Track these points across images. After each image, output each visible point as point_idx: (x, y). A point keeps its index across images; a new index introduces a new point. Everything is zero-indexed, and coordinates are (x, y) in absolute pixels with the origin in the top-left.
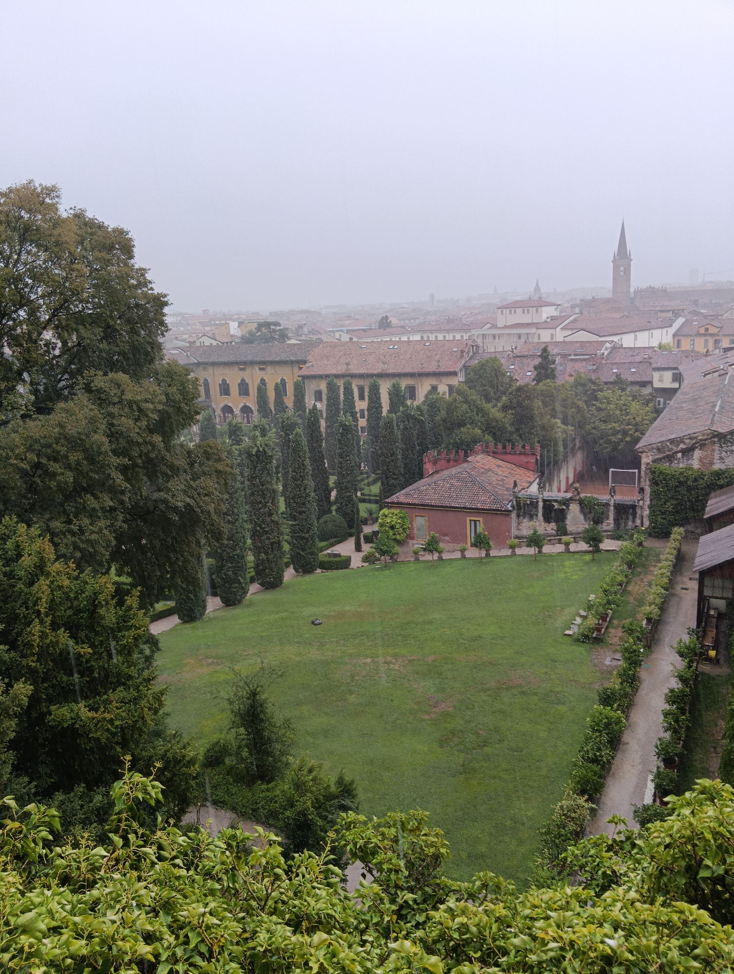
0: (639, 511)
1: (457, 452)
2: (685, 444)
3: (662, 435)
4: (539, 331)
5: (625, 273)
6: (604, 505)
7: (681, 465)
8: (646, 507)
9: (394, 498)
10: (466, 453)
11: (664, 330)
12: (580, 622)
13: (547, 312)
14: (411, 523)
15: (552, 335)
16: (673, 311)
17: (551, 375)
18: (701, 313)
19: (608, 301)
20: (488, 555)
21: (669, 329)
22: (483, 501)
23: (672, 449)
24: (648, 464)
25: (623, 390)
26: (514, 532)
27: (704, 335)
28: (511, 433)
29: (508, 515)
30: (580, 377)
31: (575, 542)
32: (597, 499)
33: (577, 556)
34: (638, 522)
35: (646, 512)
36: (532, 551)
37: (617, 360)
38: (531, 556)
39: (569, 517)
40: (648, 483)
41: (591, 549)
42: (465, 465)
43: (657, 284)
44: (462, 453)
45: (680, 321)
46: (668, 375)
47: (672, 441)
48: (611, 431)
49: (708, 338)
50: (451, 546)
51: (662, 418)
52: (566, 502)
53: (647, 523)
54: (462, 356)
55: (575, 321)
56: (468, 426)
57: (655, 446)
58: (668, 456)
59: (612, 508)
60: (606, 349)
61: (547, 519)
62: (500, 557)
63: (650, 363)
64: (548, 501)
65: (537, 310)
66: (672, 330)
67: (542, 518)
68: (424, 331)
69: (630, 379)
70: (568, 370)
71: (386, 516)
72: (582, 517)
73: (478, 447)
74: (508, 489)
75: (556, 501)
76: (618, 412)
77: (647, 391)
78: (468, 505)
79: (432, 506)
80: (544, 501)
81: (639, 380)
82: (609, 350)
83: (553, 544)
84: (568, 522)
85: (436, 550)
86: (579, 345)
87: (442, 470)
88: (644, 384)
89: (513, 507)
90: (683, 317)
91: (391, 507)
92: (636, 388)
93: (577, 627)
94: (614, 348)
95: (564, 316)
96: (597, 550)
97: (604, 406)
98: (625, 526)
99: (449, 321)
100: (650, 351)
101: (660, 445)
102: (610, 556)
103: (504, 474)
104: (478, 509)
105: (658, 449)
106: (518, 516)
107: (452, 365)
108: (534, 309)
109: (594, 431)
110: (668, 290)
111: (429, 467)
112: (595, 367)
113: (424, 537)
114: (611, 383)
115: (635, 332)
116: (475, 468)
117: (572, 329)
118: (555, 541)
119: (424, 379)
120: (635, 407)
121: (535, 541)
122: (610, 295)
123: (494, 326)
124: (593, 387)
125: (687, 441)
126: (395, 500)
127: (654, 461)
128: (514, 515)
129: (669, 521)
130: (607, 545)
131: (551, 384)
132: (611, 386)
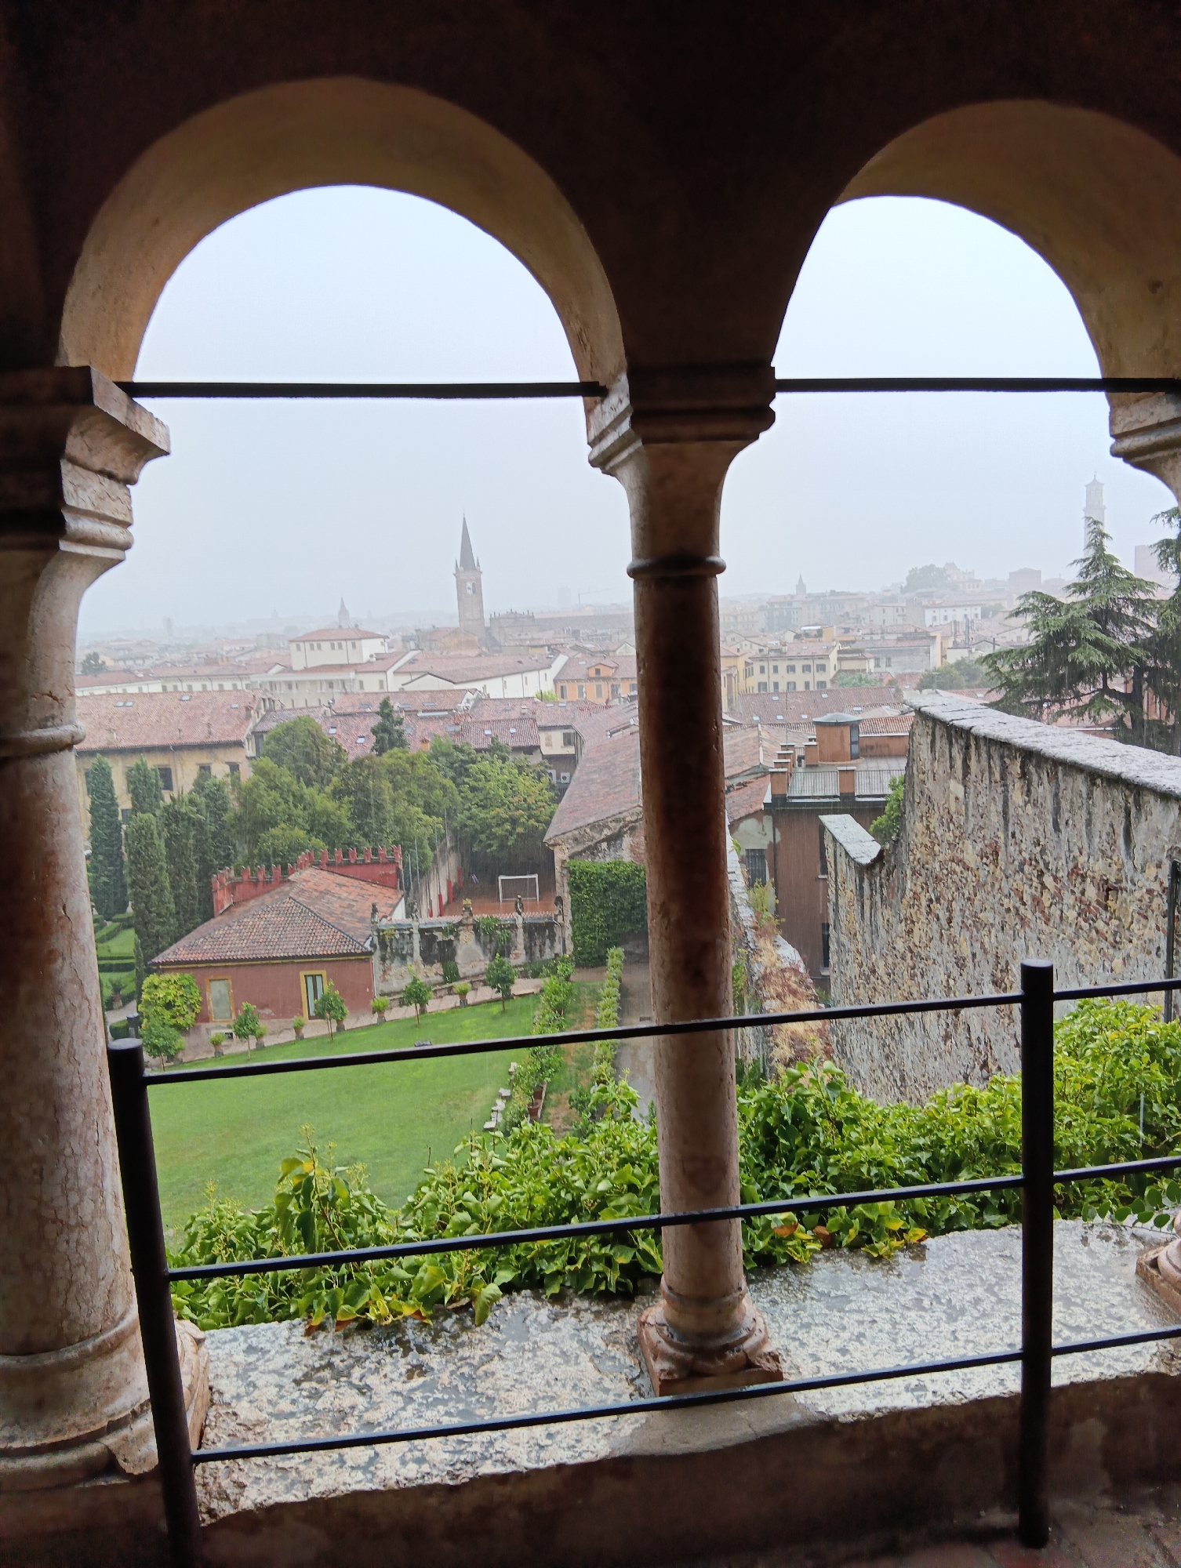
0: (558, 931)
1: (268, 868)
2: (610, 829)
3: (577, 820)
4: (361, 677)
5: (474, 592)
6: (509, 928)
7: (608, 860)
8: (567, 924)
9: (168, 955)
10: (284, 868)
11: (542, 673)
12: (503, 1106)
13: (369, 649)
14: (202, 994)
15: (381, 682)
16: (549, 647)
17: (399, 741)
18: (586, 649)
19: (455, 632)
20: (340, 1028)
21: (547, 671)
22: (324, 942)
23: (593, 837)
24: (564, 862)
25: (504, 759)
26: (378, 986)
27: (597, 679)
28: (351, 832)
29: (367, 961)
30: (440, 745)
31: (473, 989)
32: (497, 920)
33: (478, 1009)
34: (558, 948)
35: (569, 932)
36: (411, 1011)
37: (485, 717)
38: (411, 1019)
39: (459, 952)
40: (567, 888)
41: (500, 995)
42: (286, 888)
43: (520, 608)
44: (277, 870)
45: (561, 661)
46: (557, 736)
47: (592, 826)
48: (494, 821)
49: (601, 683)
50: (277, 1023)
51: (570, 796)
52: (454, 929)
53: (570, 946)
54: (248, 717)
55: (413, 661)
56: (283, 825)
57: (569, 834)
58: (589, 848)
59: (520, 931)
60: (468, 701)
61: (427, 959)
62: (362, 1028)
63: (535, 721)
64: (428, 930)
65: (354, 646)
66: (552, 673)
67: (420, 959)
68: (167, 678)
69: (512, 743)
70: (419, 733)
71: (156, 987)
72: (478, 949)
73: (302, 857)
74: (362, 920)
75: (439, 929)
76: (502, 792)
77: (535, 760)
78: (300, 952)
79: (238, 960)
80: (421, 931)
81: (522, 744)
82: (472, 703)
83: (441, 997)
84: (459, 959)
85: (253, 1032)
86: (427, 696)
87: (247, 900)
88: (531, 750)
89: (373, 945)
90: (564, 653)
91: (164, 971)
92: (522, 756)
93: (500, 1115)
94: (478, 700)
95: (395, 654)
96: (508, 996)
97: (481, 784)
98: (541, 956)
99: (209, 661)
100: (529, 703)
101: (576, 832)
102: (530, 1001)
103: (351, 897)
104: (316, 956)
105: (576, 840)
106: (383, 959)
107: (233, 731)
108: (349, 643)
109: (470, 822)
110: (536, 617)
111: (223, 899)
112: (458, 728)
113: (228, 1015)
114: (485, 750)
115: (503, 676)
116: (303, 891)
117: (410, 673)
118: (443, 993)
119: (185, 755)
120: (524, 783)
121: (415, 995)
122: (455, 623)
123: (288, 669)
124: (461, 756)
125: (613, 825)
126: (172, 958)
127: (571, 857)
128: (375, 959)
129: (600, 940)
130: (520, 986)
131: (401, 755)
132: (487, 755)
